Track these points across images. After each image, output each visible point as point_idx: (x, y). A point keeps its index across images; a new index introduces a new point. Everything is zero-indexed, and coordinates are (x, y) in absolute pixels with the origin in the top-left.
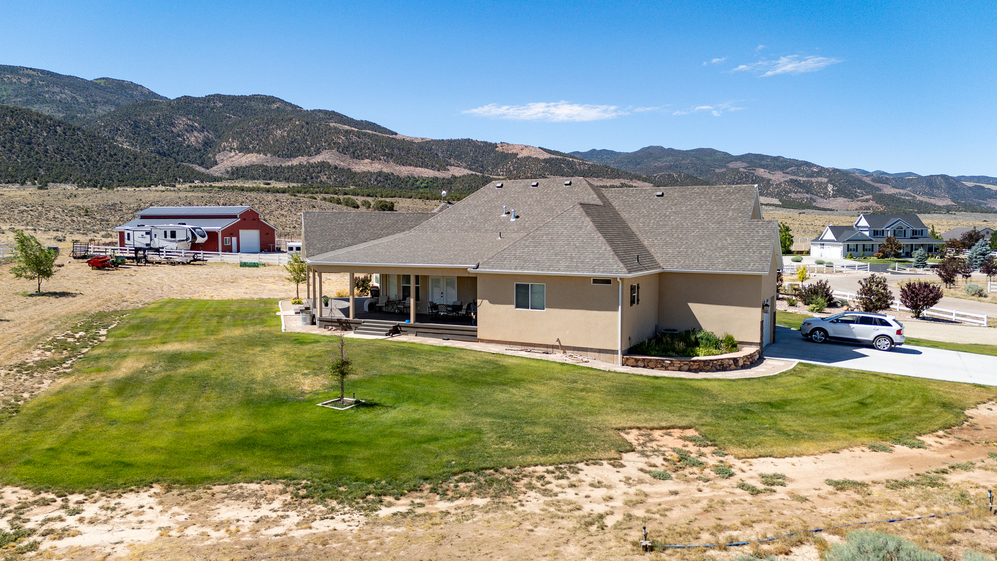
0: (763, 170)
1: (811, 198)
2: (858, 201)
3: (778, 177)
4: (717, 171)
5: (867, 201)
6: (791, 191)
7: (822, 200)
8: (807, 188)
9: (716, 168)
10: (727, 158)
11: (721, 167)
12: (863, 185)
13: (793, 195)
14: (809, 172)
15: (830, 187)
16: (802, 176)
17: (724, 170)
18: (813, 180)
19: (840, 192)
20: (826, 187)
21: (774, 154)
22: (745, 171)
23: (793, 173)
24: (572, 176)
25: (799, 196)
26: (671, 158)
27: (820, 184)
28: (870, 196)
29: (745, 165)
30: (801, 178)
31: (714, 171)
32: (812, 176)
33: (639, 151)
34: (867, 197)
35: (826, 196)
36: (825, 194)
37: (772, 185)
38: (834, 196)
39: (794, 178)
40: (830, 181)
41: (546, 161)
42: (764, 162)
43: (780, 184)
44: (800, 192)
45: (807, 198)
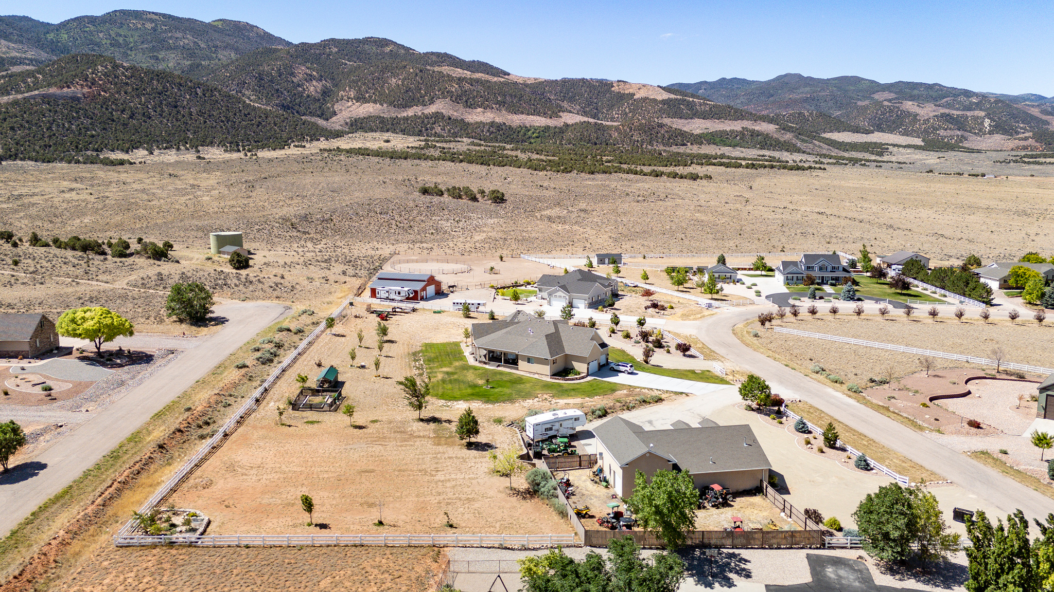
0: (911, 103)
1: (962, 136)
2: (1015, 139)
3: (927, 111)
4: (859, 103)
5: (1026, 139)
6: (940, 128)
7: (975, 137)
8: (960, 123)
9: (858, 100)
10: (875, 87)
11: (865, 98)
12: (1028, 119)
13: (942, 132)
14: (967, 103)
15: (987, 122)
16: (958, 109)
17: (867, 102)
18: (969, 113)
19: (999, 128)
20: (982, 123)
21: (930, 82)
22: (890, 104)
23: (947, 105)
25: (949, 133)
26: (808, 89)
27: (975, 118)
28: (1031, 134)
29: (893, 96)
30: (955, 112)
31: (856, 103)
32: (970, 109)
33: (773, 80)
34: (1027, 135)
35: (981, 132)
36: (980, 130)
37: (919, 120)
38: (991, 133)
39: (947, 111)
40: (988, 116)
41: (664, 102)
42: (916, 92)
43: (928, 120)
44: (950, 129)
45: (958, 136)
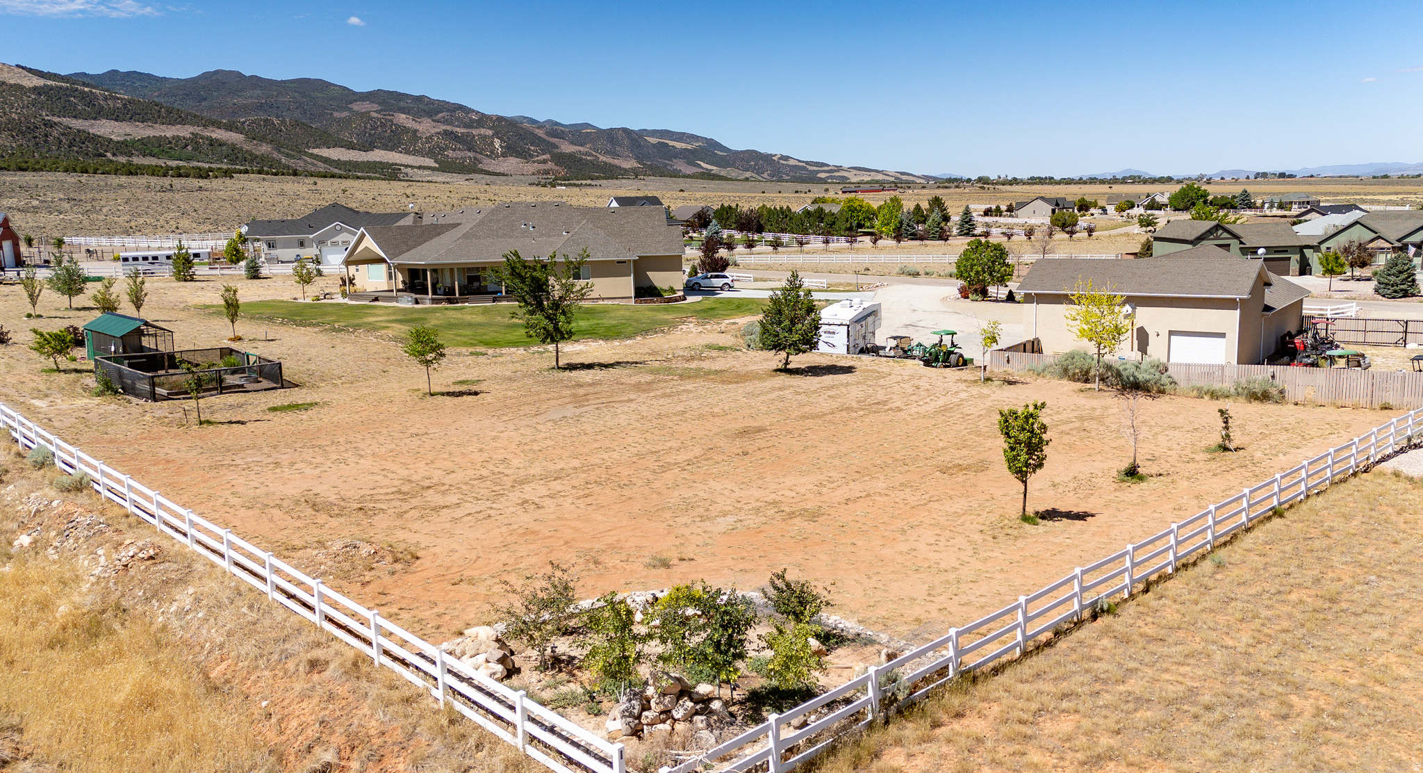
0: (404, 116)
1: (475, 158)
2: (534, 162)
3: (426, 127)
4: (336, 114)
5: (545, 162)
6: (447, 148)
7: (489, 161)
8: (467, 143)
9: (334, 110)
10: (348, 96)
11: (340, 109)
12: (536, 140)
13: (450, 153)
14: (467, 120)
15: (497, 143)
16: (458, 126)
17: (345, 114)
18: (475, 132)
19: (510, 150)
20: (492, 142)
21: (416, 92)
22: (380, 116)
23: (446, 122)
24: (95, 119)
25: (459, 154)
26: (258, 92)
27: (484, 137)
28: (547, 156)
29: (376, 107)
30: (458, 129)
31: (331, 114)
32: (471, 127)
33: (199, 78)
34: (544, 157)
35: (493, 155)
36: (492, 152)
37: (421, 138)
38: (504, 155)
39: (449, 128)
40: (496, 135)
42: (402, 104)
43: (431, 137)
44: (459, 149)
45: (470, 157)
